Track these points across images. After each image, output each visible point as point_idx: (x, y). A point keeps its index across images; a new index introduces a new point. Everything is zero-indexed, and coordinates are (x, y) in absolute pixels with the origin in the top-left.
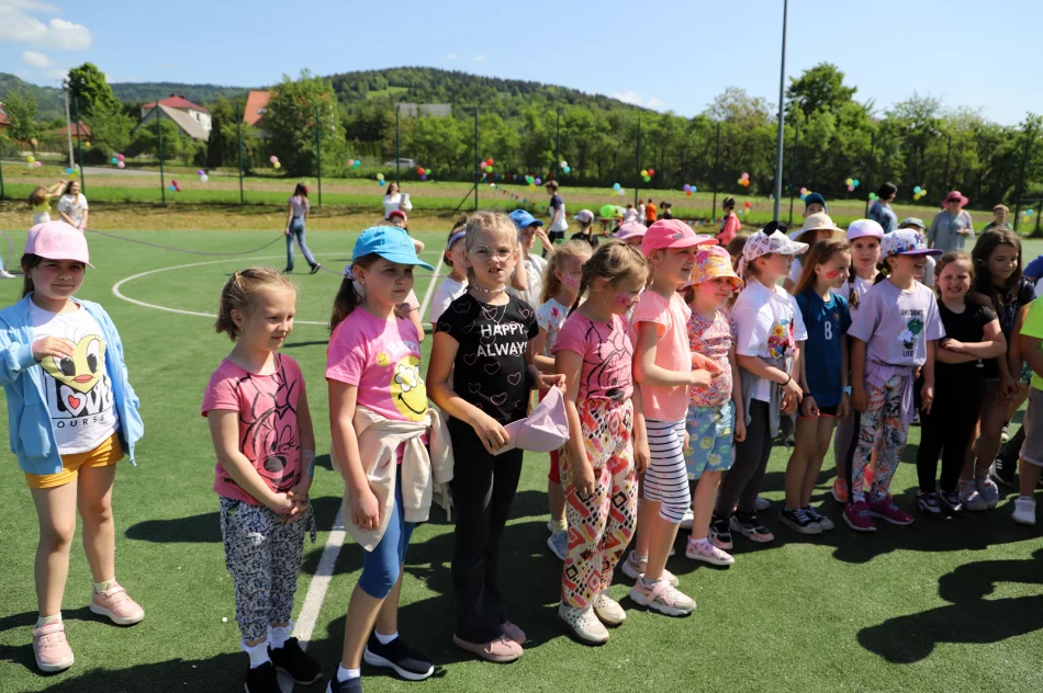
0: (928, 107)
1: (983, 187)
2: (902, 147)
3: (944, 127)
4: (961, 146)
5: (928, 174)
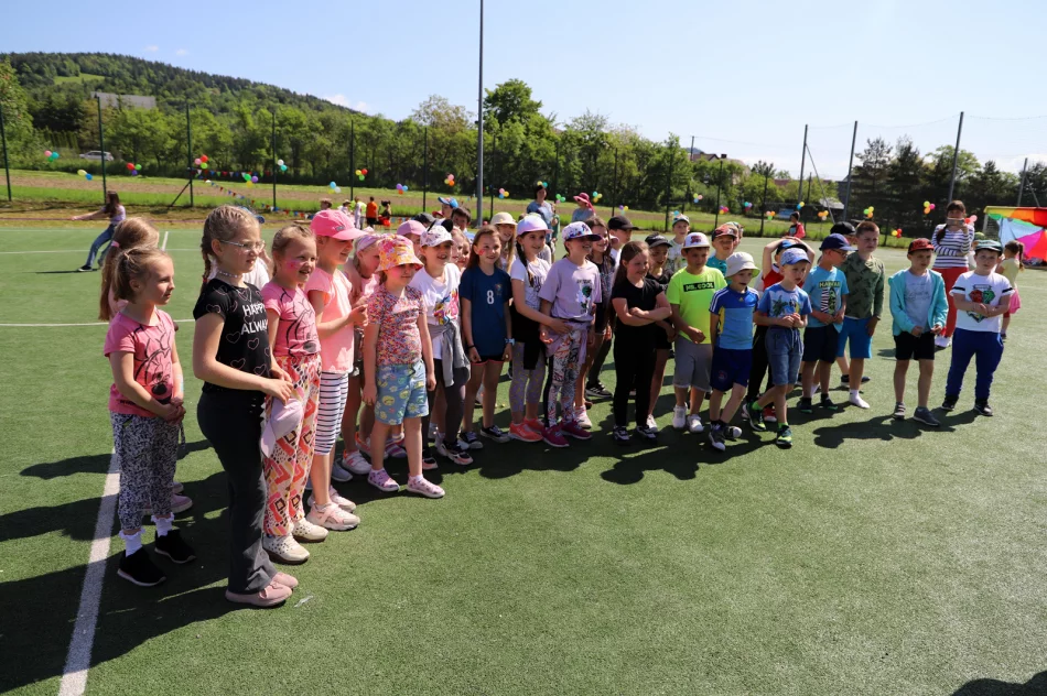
0: (598, 123)
1: (642, 191)
2: (580, 156)
3: (611, 140)
4: (624, 156)
5: (600, 179)
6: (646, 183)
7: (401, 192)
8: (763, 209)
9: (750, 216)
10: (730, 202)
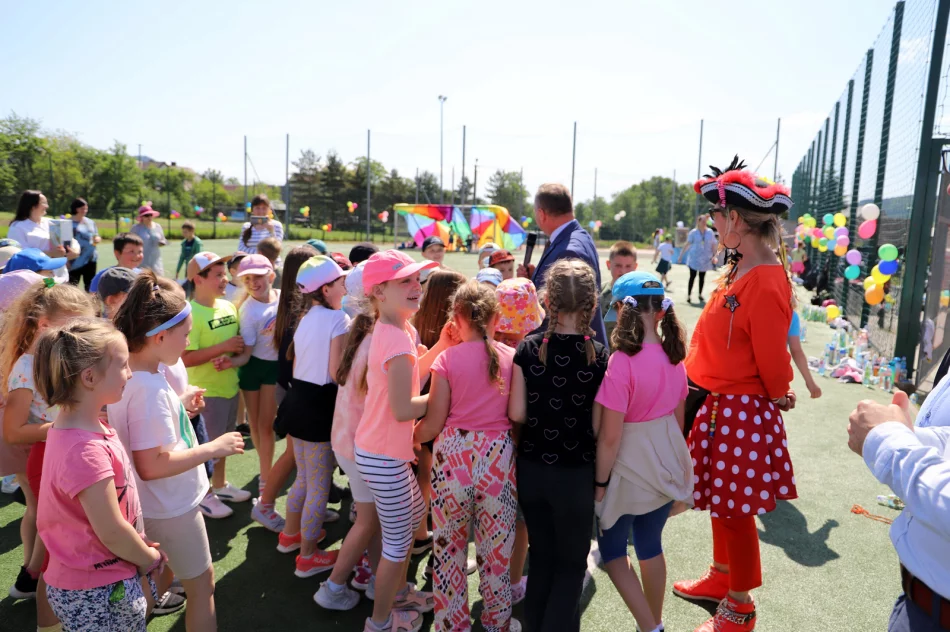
6: (94, 190)
8: (215, 213)
9: (205, 220)
10: (184, 208)
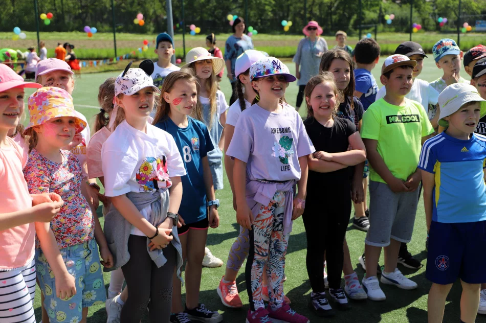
1: (334, 17)
5: (292, 8)
6: (337, 8)
7: (90, 35)
8: (459, 24)
9: (446, 32)
10: (423, 21)
